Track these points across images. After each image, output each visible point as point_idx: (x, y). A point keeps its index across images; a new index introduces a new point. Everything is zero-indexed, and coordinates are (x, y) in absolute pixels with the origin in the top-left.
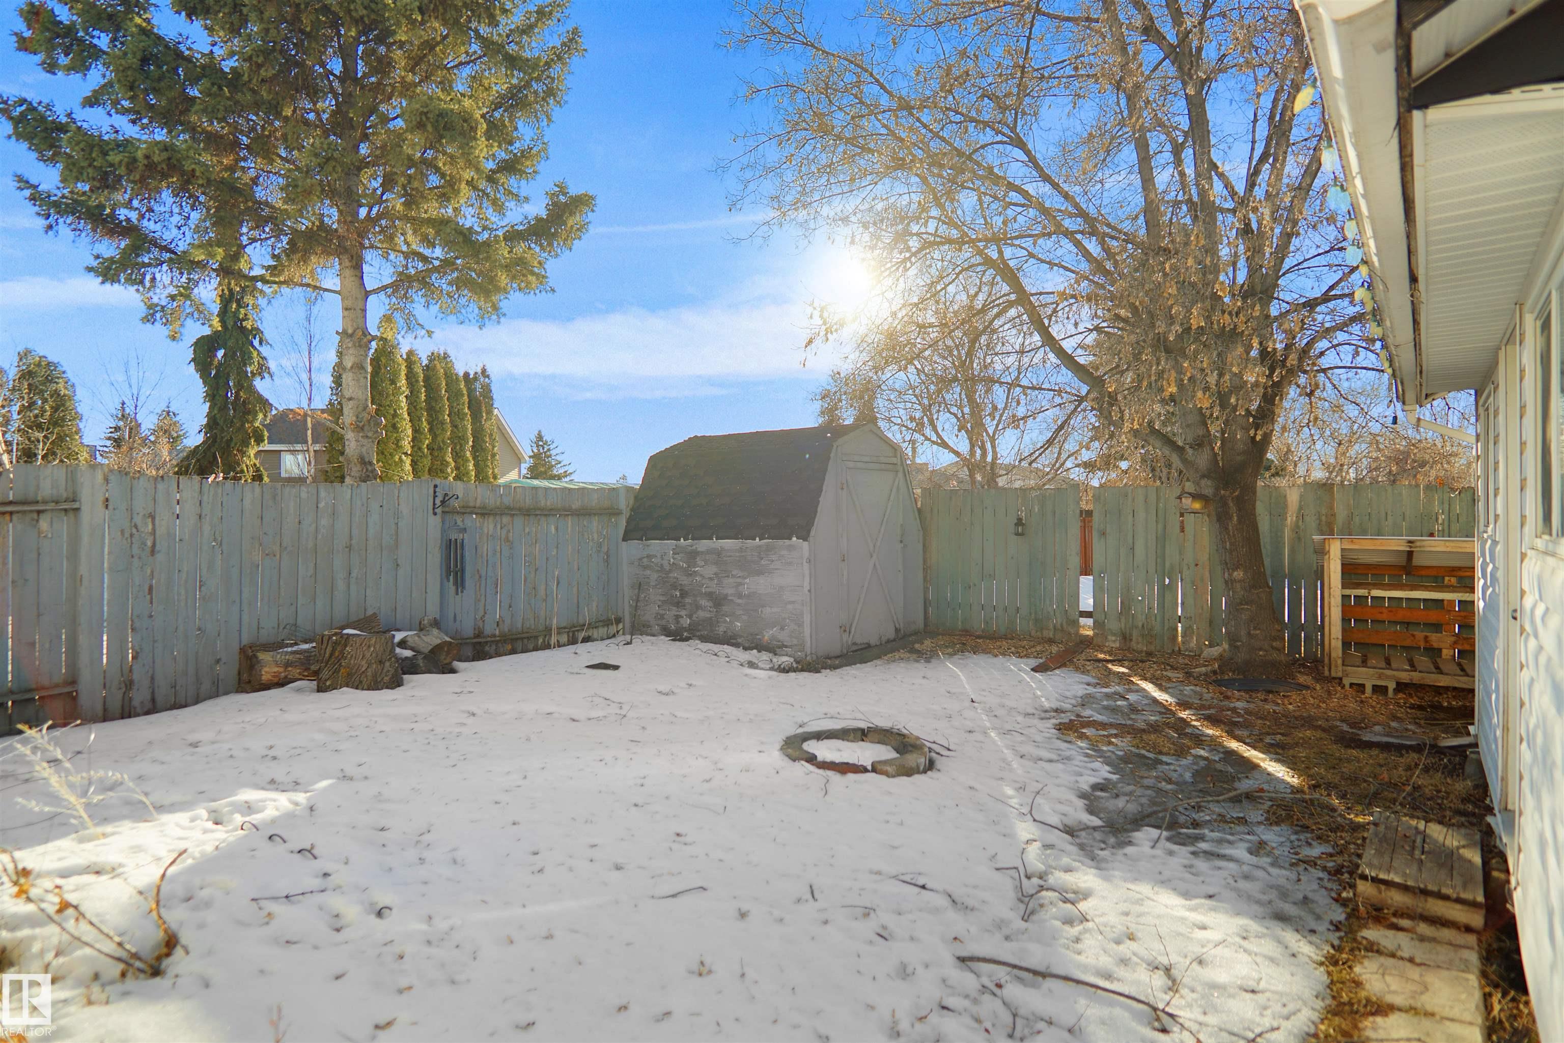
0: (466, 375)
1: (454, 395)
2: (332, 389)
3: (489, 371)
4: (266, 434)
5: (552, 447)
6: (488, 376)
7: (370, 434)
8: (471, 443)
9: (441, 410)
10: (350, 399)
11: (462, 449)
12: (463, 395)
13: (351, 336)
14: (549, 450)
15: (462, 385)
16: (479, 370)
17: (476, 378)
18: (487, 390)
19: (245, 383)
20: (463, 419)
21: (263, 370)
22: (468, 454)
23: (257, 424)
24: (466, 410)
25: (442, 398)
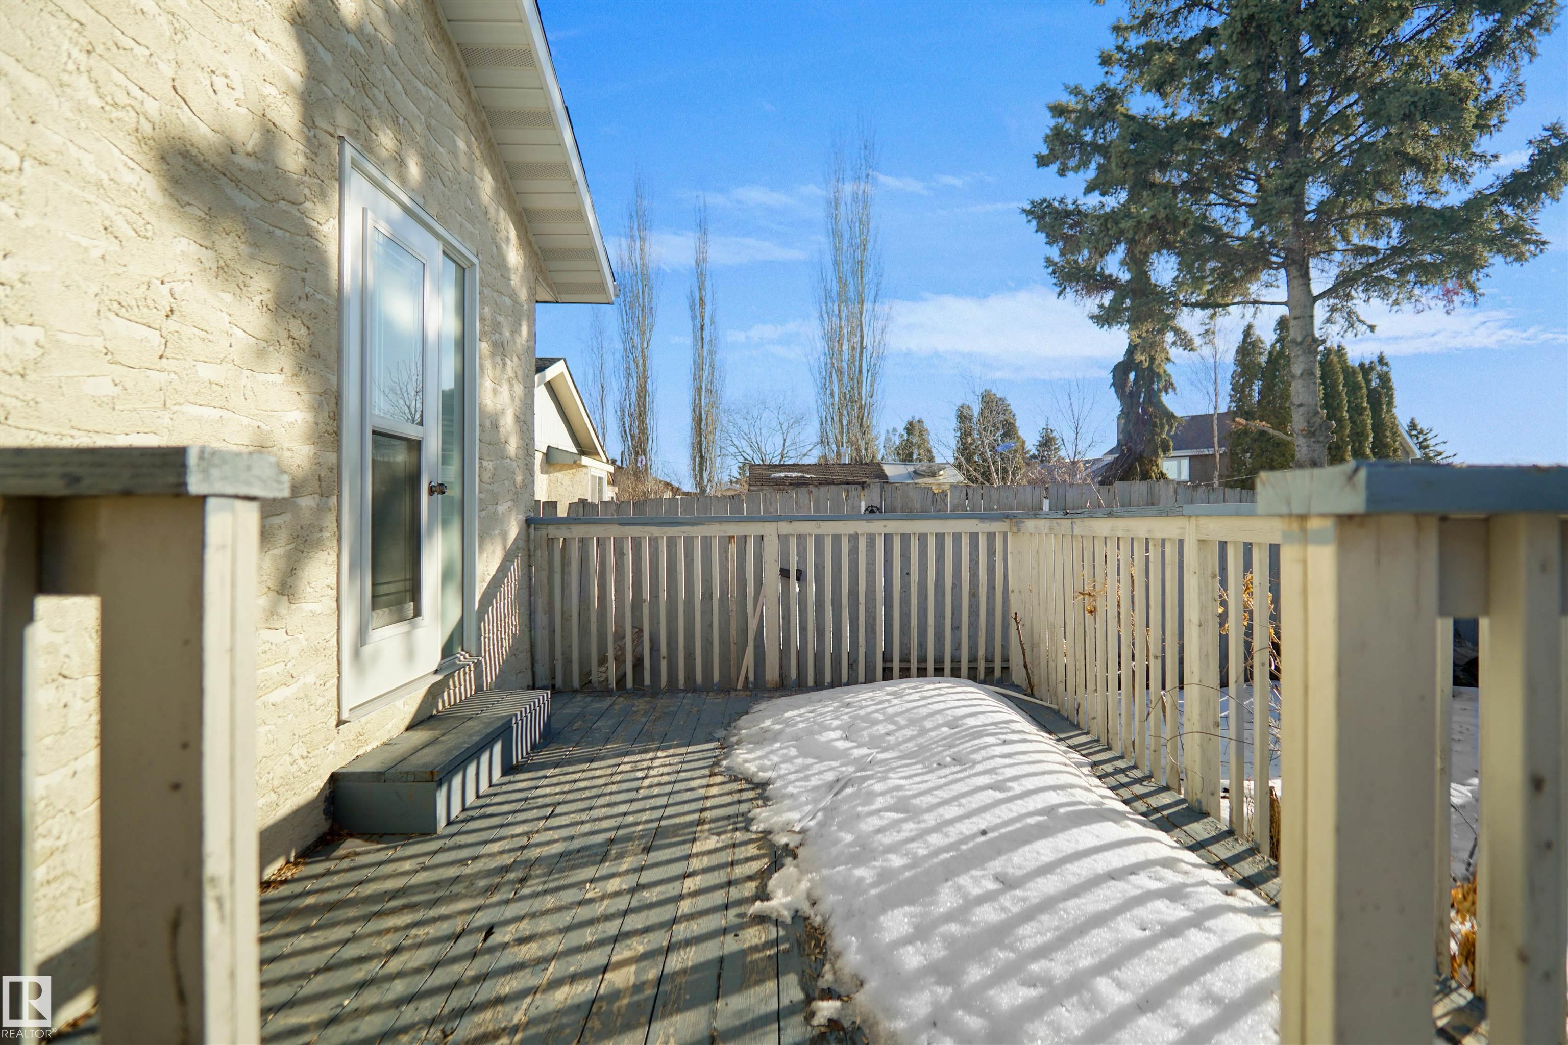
0: (1362, 365)
1: (1353, 388)
2: (1231, 396)
3: (1387, 359)
4: (1171, 444)
5: (1429, 436)
6: (1386, 364)
7: (1321, 439)
8: (1371, 439)
9: (1339, 407)
10: (1300, 406)
11: (1361, 443)
12: (1361, 388)
13: (1301, 343)
14: (1425, 440)
15: (1360, 378)
16: (1375, 359)
17: (1371, 368)
18: (1385, 379)
19: (1153, 398)
20: (1361, 414)
21: (1169, 386)
22: (1368, 451)
23: (1164, 436)
24: (1365, 405)
25: (1340, 394)
